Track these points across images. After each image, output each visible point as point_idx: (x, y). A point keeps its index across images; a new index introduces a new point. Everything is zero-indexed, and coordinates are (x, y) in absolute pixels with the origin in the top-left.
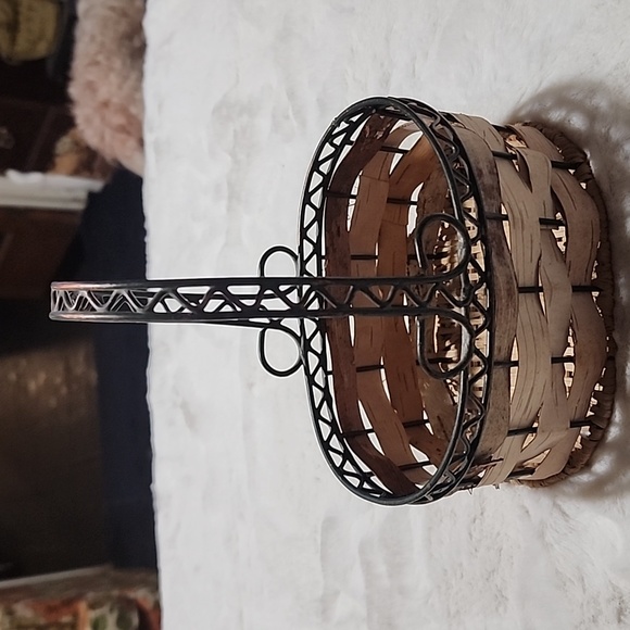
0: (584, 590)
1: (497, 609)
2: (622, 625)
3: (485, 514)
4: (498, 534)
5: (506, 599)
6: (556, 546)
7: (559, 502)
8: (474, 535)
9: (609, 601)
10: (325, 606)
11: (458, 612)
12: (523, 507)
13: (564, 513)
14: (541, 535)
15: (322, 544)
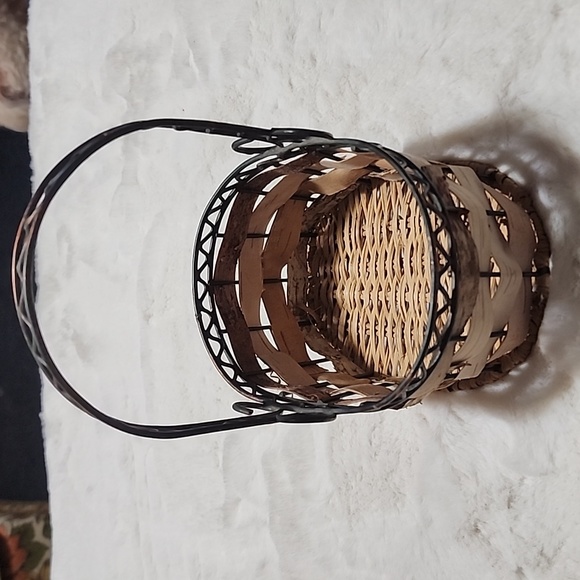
0: (478, 483)
1: (395, 505)
2: (511, 510)
3: (385, 422)
4: (397, 440)
5: (405, 495)
6: (452, 447)
7: (454, 409)
8: (374, 441)
9: (500, 491)
10: (226, 513)
11: (357, 510)
12: (421, 415)
13: (459, 418)
14: (438, 438)
15: (224, 458)
